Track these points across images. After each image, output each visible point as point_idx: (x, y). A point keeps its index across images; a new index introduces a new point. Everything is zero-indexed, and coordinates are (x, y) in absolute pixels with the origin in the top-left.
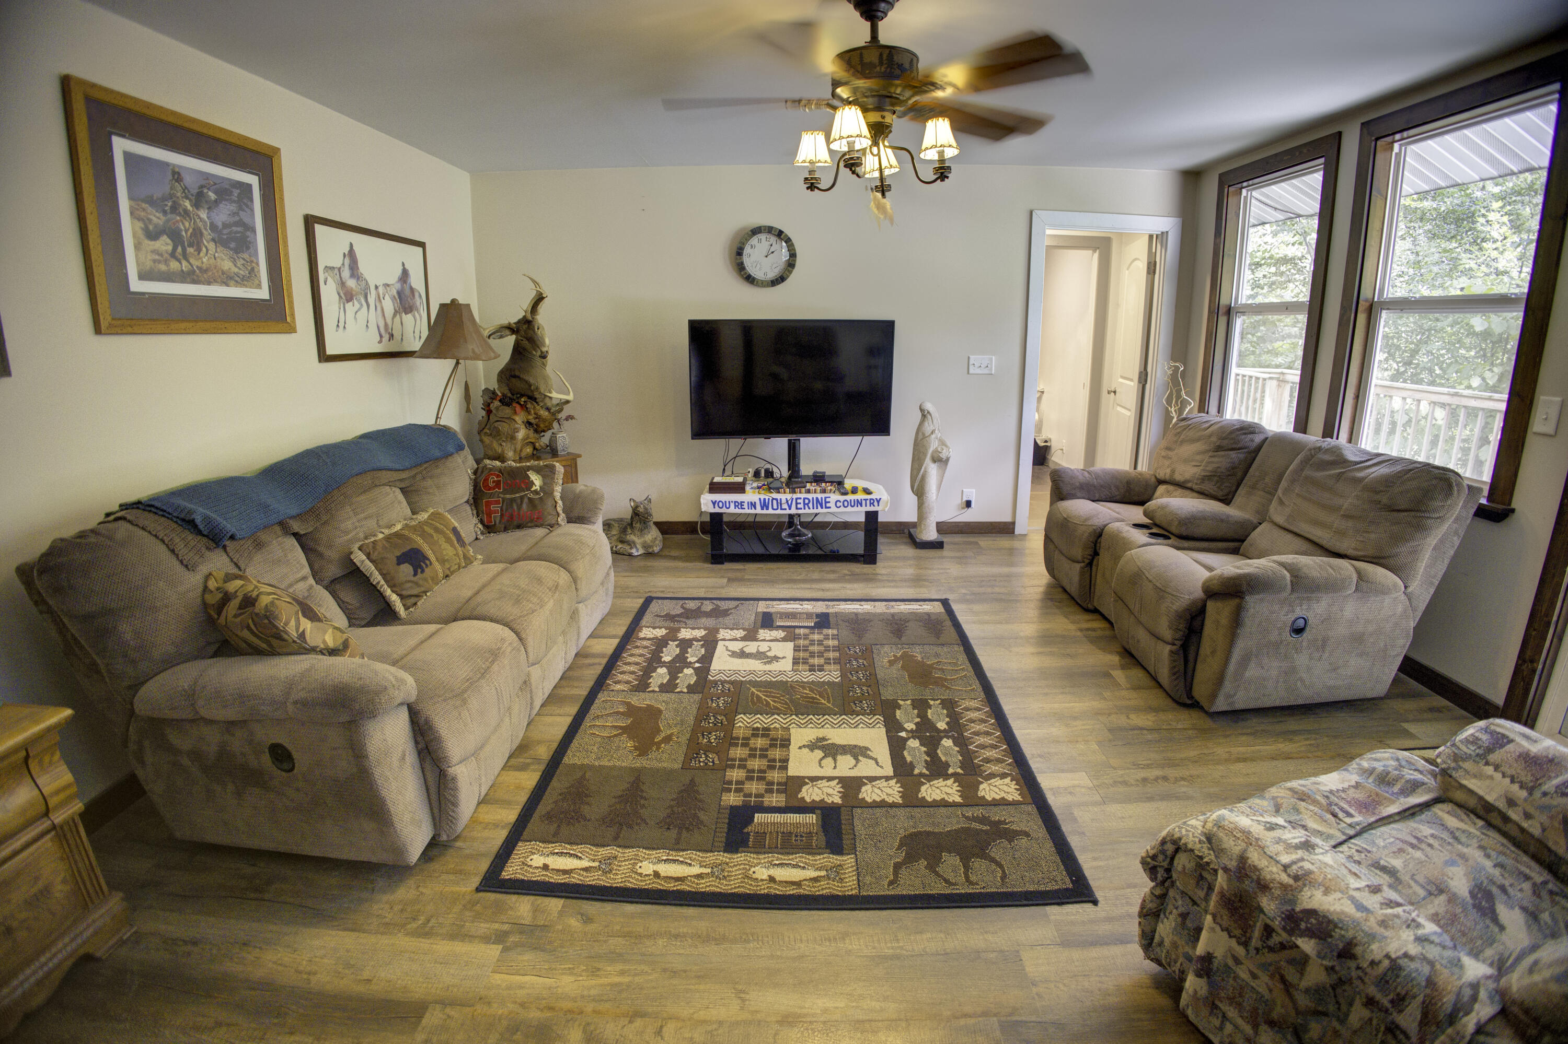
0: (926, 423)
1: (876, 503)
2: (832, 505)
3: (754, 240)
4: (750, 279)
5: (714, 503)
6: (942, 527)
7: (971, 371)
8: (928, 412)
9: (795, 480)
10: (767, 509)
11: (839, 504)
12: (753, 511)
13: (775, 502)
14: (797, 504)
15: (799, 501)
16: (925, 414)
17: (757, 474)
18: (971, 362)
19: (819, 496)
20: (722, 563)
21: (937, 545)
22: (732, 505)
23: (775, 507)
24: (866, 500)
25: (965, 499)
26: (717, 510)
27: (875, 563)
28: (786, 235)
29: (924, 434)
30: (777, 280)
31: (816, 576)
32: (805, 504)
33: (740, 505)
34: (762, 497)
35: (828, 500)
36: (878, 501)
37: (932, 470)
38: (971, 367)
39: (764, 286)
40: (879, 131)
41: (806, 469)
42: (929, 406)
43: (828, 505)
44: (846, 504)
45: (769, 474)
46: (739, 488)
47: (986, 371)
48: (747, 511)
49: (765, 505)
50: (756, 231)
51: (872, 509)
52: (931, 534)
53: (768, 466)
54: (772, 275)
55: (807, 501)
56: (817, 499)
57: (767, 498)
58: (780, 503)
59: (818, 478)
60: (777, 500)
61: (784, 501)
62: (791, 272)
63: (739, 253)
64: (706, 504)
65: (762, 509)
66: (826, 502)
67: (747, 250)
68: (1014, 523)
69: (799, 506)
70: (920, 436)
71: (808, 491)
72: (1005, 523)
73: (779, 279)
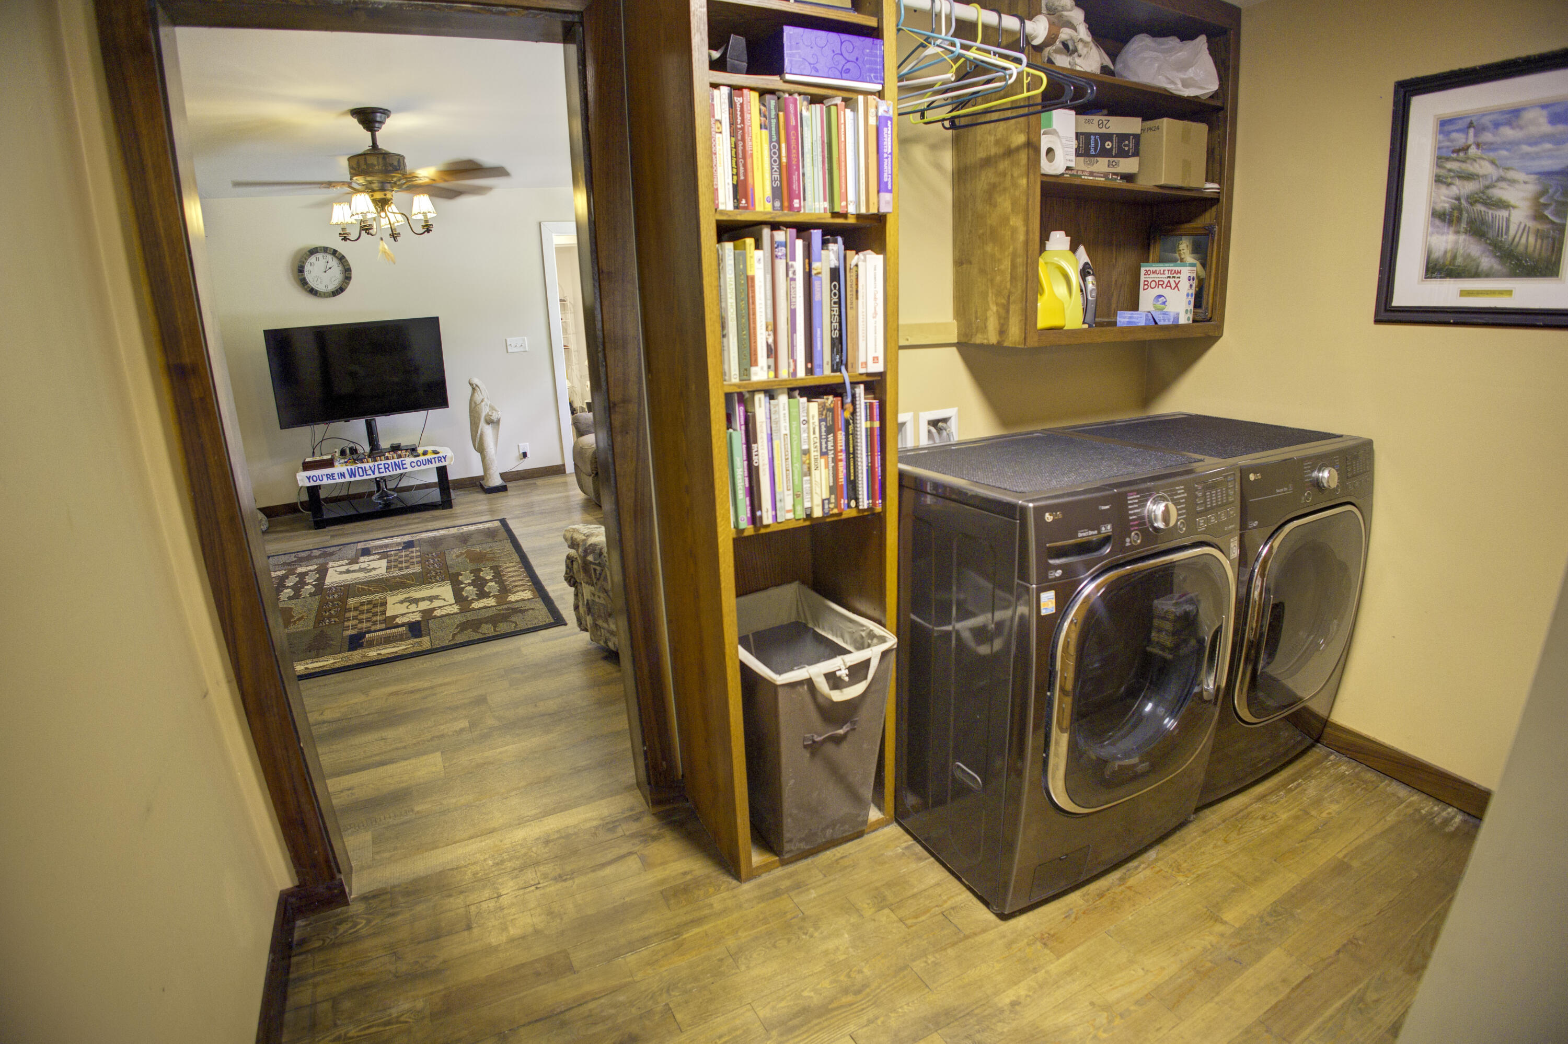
0: (476, 394)
1: (443, 460)
2: (408, 466)
3: (313, 259)
4: (313, 292)
5: (309, 478)
6: (503, 476)
7: (510, 350)
8: (477, 386)
9: (375, 451)
10: (355, 476)
11: (413, 465)
12: (343, 480)
13: (360, 470)
14: (379, 469)
15: (380, 466)
16: (474, 388)
17: (343, 453)
18: (508, 344)
19: (396, 461)
20: (324, 527)
21: (503, 489)
22: (325, 478)
23: (361, 474)
24: (435, 458)
25: (521, 451)
26: (312, 484)
27: (451, 508)
28: (340, 254)
29: (475, 403)
30: (337, 290)
31: (404, 522)
32: (385, 468)
33: (331, 476)
34: (349, 468)
35: (404, 462)
36: (445, 458)
37: (488, 431)
38: (509, 347)
39: (327, 297)
40: (382, 204)
41: (384, 444)
42: (476, 381)
43: (405, 466)
44: (419, 463)
45: (353, 451)
46: (329, 464)
47: (522, 349)
48: (338, 481)
49: (352, 474)
50: (313, 251)
51: (441, 464)
52: (497, 481)
53: (352, 445)
54: (332, 286)
55: (387, 466)
56: (395, 462)
57: (353, 468)
58: (364, 470)
59: (395, 448)
60: (362, 468)
61: (368, 468)
62: (348, 284)
63: (301, 270)
64: (302, 480)
65: (351, 477)
66: (403, 465)
67: (307, 267)
68: (564, 465)
69: (381, 471)
70: (473, 405)
71: (387, 458)
72: (557, 466)
73: (340, 290)
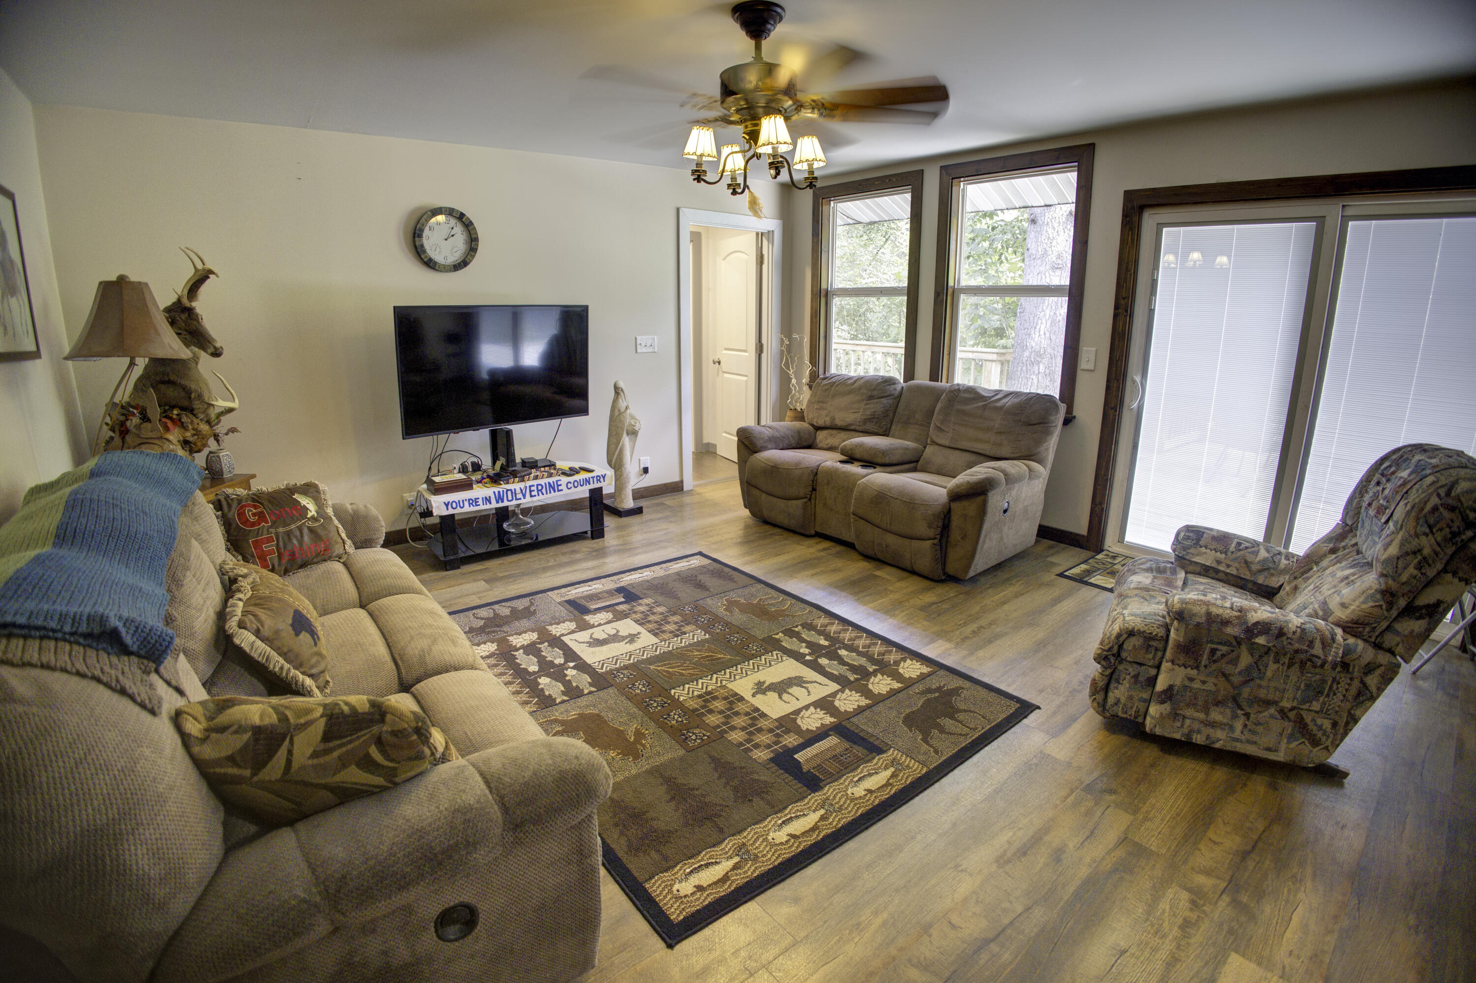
0: (620, 400)
1: (602, 479)
2: (563, 487)
3: (433, 221)
4: (430, 264)
5: (447, 505)
7: (639, 351)
8: (622, 390)
9: (511, 469)
10: (503, 501)
11: (570, 485)
12: (488, 506)
13: (509, 493)
14: (531, 491)
15: (532, 488)
16: (617, 390)
17: (464, 469)
18: (638, 342)
19: (547, 480)
20: (459, 568)
21: (638, 511)
22: (466, 504)
23: (510, 498)
24: (593, 478)
25: (642, 466)
26: (451, 511)
27: (603, 536)
28: (468, 218)
29: (619, 411)
30: (459, 264)
32: (538, 491)
33: (473, 502)
34: (496, 490)
35: (559, 483)
36: (604, 477)
37: (626, 443)
38: (639, 347)
39: (447, 271)
42: (621, 384)
43: (560, 488)
44: (576, 484)
46: (465, 485)
47: (650, 350)
48: (482, 507)
49: (500, 498)
50: (434, 212)
51: (597, 485)
52: (629, 503)
53: (475, 460)
54: (454, 259)
55: (540, 488)
56: (549, 483)
57: (501, 490)
58: (514, 493)
59: (536, 464)
60: (511, 490)
61: (518, 491)
62: (473, 257)
63: (418, 234)
64: (438, 507)
65: (497, 502)
66: (558, 486)
67: (426, 231)
68: (682, 482)
69: (533, 493)
70: (617, 413)
71: (536, 478)
72: (676, 483)
73: (462, 264)
